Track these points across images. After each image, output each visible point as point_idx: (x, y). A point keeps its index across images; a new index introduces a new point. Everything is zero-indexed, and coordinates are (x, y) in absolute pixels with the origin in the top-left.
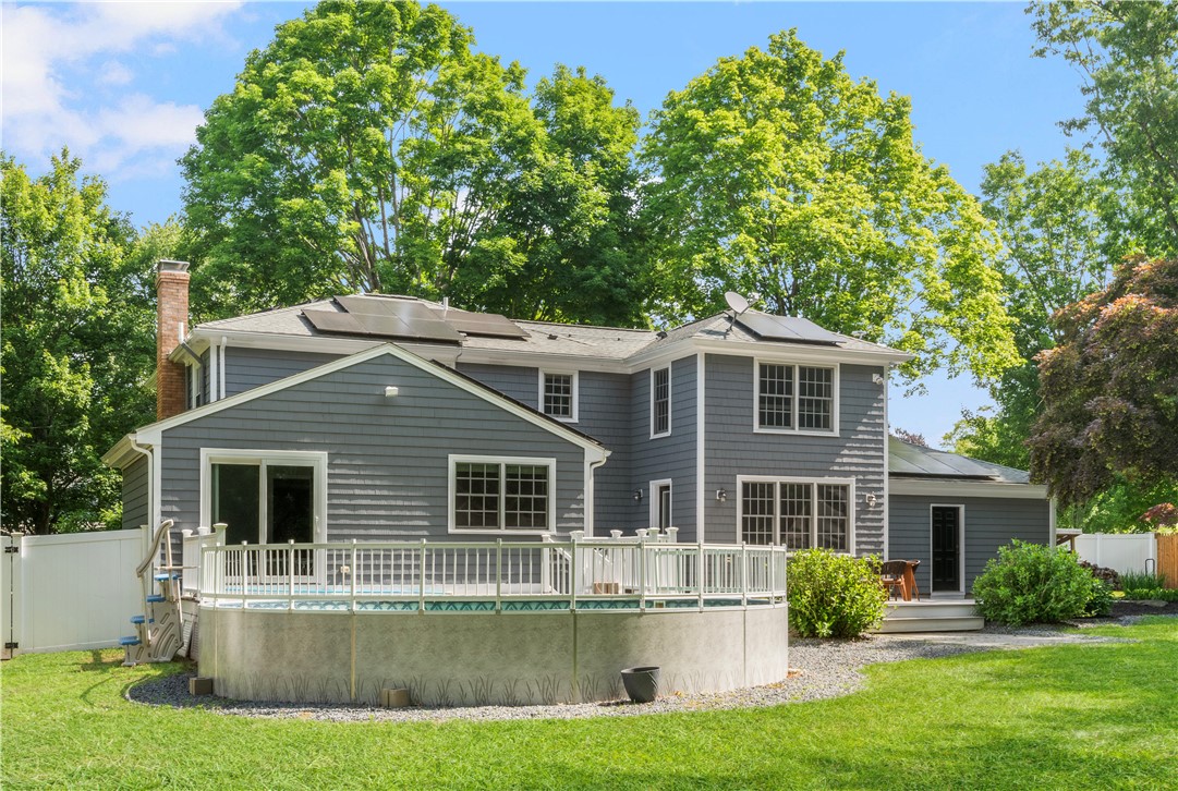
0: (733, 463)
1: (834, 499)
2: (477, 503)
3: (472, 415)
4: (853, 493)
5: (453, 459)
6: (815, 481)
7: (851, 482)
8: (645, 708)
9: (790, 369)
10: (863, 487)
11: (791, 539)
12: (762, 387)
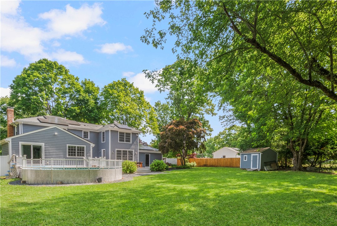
0: (115, 147)
1: (131, 153)
2: (72, 152)
3: (71, 138)
4: (133, 152)
5: (68, 145)
6: (128, 150)
7: (133, 150)
8: (100, 183)
9: (124, 133)
10: (135, 151)
11: (124, 159)
12: (120, 136)
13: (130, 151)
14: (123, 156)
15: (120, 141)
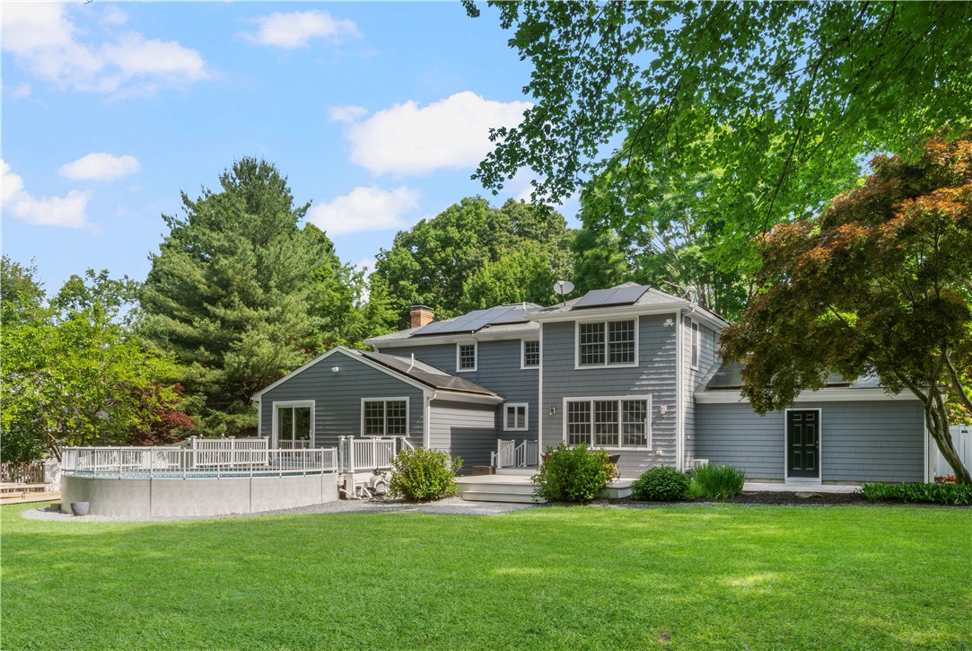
0: (561, 390)
1: (636, 411)
2: (374, 422)
3: (371, 377)
4: (650, 405)
6: (620, 398)
7: (648, 398)
9: (602, 325)
10: (658, 401)
11: (604, 438)
12: (583, 339)
13: (632, 402)
14: (598, 428)
15: (583, 361)
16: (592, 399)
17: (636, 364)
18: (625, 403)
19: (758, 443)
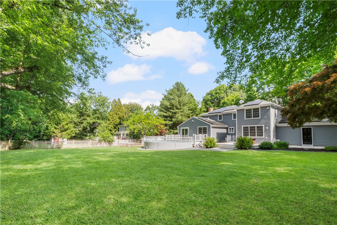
0: (241, 124)
1: (260, 128)
2: (200, 131)
3: (200, 122)
4: (263, 127)
9: (251, 109)
10: (265, 126)
11: (252, 135)
12: (246, 113)
13: (259, 126)
14: (251, 132)
15: (247, 117)
16: (249, 126)
17: (260, 118)
18: (257, 127)
19: (294, 136)
